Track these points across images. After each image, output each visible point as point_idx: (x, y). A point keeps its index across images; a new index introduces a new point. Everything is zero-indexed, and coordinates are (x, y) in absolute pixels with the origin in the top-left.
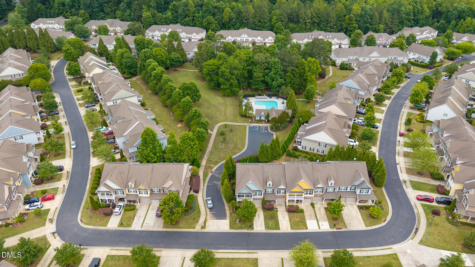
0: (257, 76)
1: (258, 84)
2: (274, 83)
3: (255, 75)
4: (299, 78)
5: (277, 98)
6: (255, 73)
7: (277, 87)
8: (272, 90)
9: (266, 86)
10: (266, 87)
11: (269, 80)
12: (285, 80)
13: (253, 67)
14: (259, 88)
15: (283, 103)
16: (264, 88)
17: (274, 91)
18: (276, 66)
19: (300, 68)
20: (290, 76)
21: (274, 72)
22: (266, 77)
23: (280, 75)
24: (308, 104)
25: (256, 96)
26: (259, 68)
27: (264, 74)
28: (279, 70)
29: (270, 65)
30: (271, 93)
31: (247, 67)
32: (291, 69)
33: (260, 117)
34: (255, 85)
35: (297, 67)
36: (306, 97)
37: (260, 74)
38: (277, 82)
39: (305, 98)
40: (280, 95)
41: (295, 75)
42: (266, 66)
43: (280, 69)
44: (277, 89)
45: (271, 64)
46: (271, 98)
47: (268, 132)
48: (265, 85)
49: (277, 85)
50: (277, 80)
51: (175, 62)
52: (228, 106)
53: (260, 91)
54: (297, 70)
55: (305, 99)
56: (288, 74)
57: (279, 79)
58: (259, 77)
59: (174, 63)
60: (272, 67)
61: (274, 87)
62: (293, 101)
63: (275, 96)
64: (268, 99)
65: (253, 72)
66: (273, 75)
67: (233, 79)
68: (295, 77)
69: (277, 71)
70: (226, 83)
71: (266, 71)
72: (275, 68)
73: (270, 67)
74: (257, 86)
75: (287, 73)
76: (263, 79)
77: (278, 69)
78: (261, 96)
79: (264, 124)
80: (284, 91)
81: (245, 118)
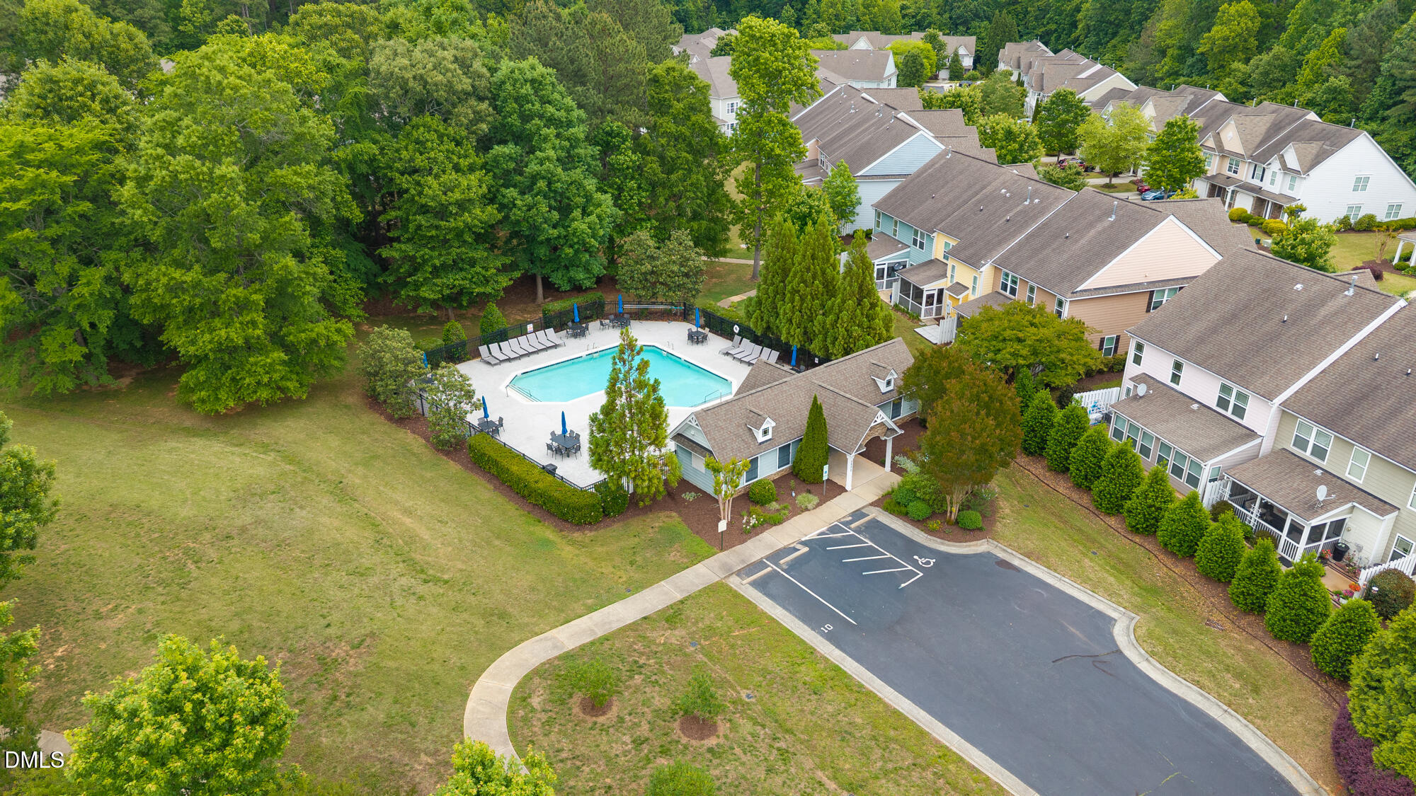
0: (450, 197)
25: (483, 349)
26: (441, 136)
27: (489, 180)
29: (511, 106)
30: (569, 302)
37: (465, 182)
42: (483, 120)
45: (517, 101)
46: (578, 334)
47: (944, 556)
50: (586, 200)
53: (491, 307)
57: (597, 197)
58: (463, 206)
60: (526, 118)
64: (575, 345)
69: (572, 143)
71: (499, 149)
73: (513, 119)
74: (455, 280)
76: (492, 212)
77: (572, 123)
78: (513, 341)
79: (818, 505)
80: (658, 263)
81: (616, 526)
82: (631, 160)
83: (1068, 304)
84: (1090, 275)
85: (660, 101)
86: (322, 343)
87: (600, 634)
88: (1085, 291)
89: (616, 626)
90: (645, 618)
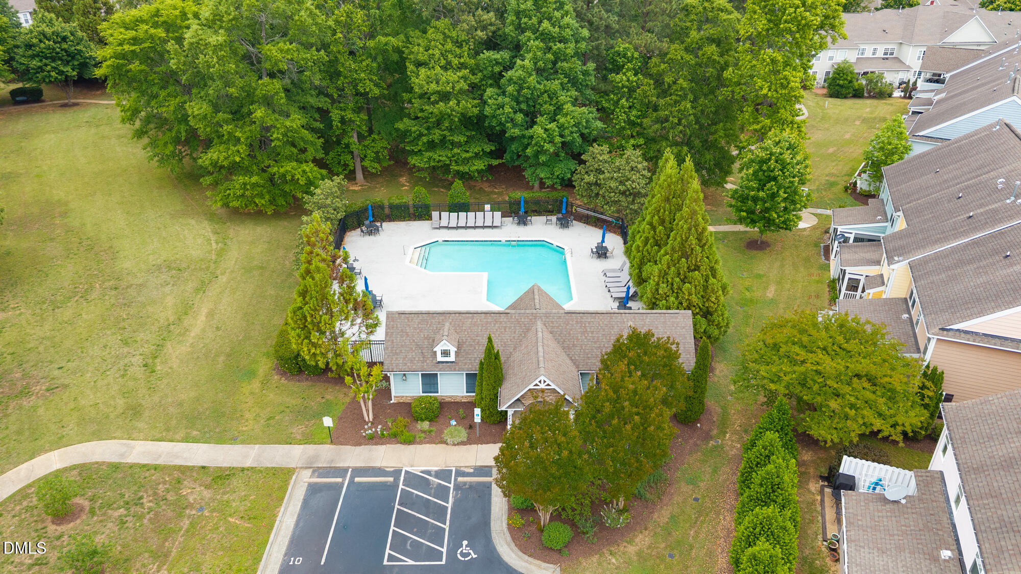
0: (433, 86)
1: (443, 140)
2: (538, 130)
3: (420, 79)
4: (691, 97)
5: (564, 223)
6: (423, 71)
7: (556, 154)
8: (527, 174)
9: (492, 154)
10: (495, 162)
11: (507, 109)
12: (605, 114)
13: (408, 40)
14: (454, 167)
15: (601, 253)
16: (480, 165)
17: (542, 185)
18: (546, 24)
19: (694, 34)
20: (632, 90)
21: (535, 60)
22: (490, 91)
23: (574, 82)
24: (759, 254)
25: (435, 214)
26: (446, 37)
27: (476, 79)
28: (570, 51)
29: (511, 18)
30: (520, 194)
31: (371, 36)
32: (636, 49)
33: (430, 381)
34: (432, 146)
35: (678, 35)
36: (751, 212)
37: (452, 76)
38: (561, 127)
39: (741, 221)
40: (579, 202)
41: (668, 79)
42: (484, 28)
43: (572, 45)
44: (563, 168)
45: (518, 14)
46: (523, 222)
47: (491, 558)
48: (489, 148)
49: (558, 139)
50: (559, 109)
51: (39, 55)
52: (223, 279)
53: (458, 184)
54: (676, 51)
55: (741, 228)
56: (619, 78)
57: (568, 107)
58: (445, 97)
59: (35, 63)
60: (521, 29)
61: (543, 158)
62: (693, 240)
63: (550, 212)
64: (511, 230)
65: (411, 67)
66: (532, 80)
67: (268, 102)
68: (664, 93)
69: (559, 57)
70: (227, 128)
71: (489, 55)
72: (546, 37)
73: (509, 29)
74: (440, 156)
75: (618, 69)
76: (469, 106)
77: (563, 40)
78: (471, 215)
79: (463, 443)
80: (601, 177)
81: (305, 384)
82: (628, 80)
83: (935, 340)
84: (981, 314)
85: (682, 29)
86: (289, 178)
87: (160, 462)
88: (966, 332)
89: (179, 462)
90: (204, 467)
